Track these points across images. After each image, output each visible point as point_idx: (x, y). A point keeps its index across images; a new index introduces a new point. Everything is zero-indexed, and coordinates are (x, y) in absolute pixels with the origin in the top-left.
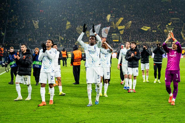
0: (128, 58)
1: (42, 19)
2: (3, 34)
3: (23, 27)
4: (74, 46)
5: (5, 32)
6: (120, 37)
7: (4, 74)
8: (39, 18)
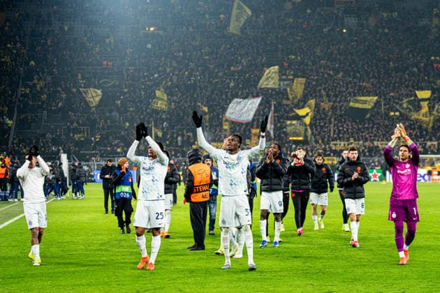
0: (346, 180)
1: (109, 85)
2: (10, 122)
3: (60, 104)
4: (190, 152)
5: (15, 118)
6: (306, 130)
7: (13, 223)
8: (101, 82)
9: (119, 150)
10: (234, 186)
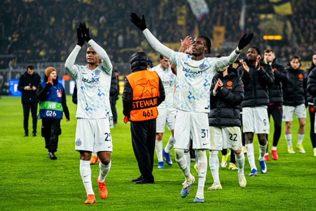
6: (285, 27)
9: (42, 53)
10: (192, 99)
